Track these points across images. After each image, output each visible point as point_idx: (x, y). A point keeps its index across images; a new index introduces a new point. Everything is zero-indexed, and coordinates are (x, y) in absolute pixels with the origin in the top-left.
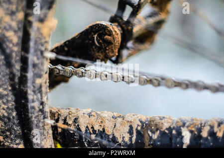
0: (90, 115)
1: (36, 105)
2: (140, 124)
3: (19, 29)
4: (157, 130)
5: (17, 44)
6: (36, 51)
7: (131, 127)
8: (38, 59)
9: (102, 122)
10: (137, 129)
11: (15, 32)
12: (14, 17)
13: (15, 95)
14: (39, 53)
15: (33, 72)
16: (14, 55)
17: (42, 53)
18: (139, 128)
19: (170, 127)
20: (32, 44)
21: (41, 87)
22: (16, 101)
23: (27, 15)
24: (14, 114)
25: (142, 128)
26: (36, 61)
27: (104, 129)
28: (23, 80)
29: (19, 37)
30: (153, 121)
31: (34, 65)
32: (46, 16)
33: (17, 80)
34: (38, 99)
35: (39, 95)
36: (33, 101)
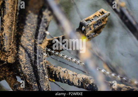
0: (64, 72)
1: (41, 71)
2: (82, 80)
3: (33, 45)
4: (88, 83)
5: (32, 50)
6: (39, 53)
7: (79, 80)
8: (40, 56)
9: (68, 76)
10: (81, 81)
11: (31, 46)
12: (30, 41)
13: (33, 67)
14: (41, 54)
15: (39, 60)
16: (31, 53)
17: (42, 53)
18: (82, 81)
19: (93, 83)
20: (38, 51)
21: (42, 65)
22: (33, 69)
23: (35, 41)
24: (33, 73)
25: (83, 81)
26: (40, 57)
27: (69, 79)
28: (35, 62)
29: (33, 48)
30: (87, 80)
31: (39, 58)
32: (42, 42)
33: (33, 62)
34: (41, 69)
35: (42, 68)
36: (40, 70)
